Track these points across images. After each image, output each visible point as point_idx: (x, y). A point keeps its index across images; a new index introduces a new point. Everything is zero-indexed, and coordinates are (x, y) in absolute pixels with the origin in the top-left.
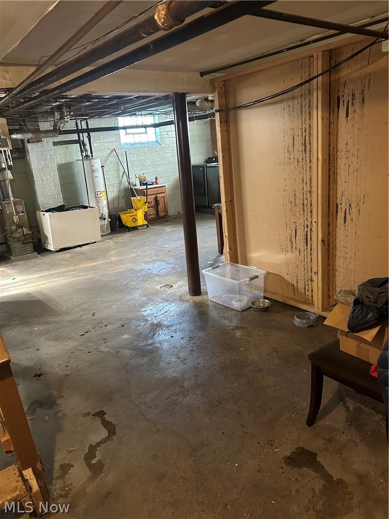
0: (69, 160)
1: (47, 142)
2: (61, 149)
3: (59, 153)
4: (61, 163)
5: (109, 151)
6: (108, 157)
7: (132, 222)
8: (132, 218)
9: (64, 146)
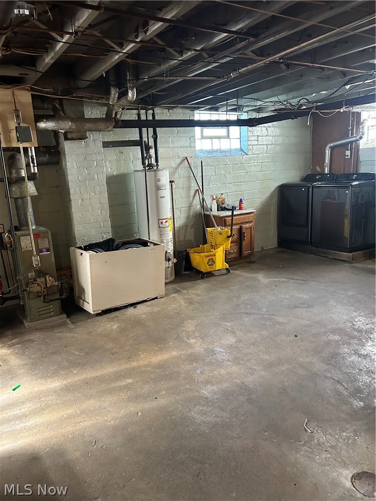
0: (123, 170)
1: (94, 141)
2: (112, 152)
3: (110, 159)
4: (111, 174)
5: (179, 161)
6: (177, 168)
7: (207, 265)
8: (208, 258)
9: (118, 149)
